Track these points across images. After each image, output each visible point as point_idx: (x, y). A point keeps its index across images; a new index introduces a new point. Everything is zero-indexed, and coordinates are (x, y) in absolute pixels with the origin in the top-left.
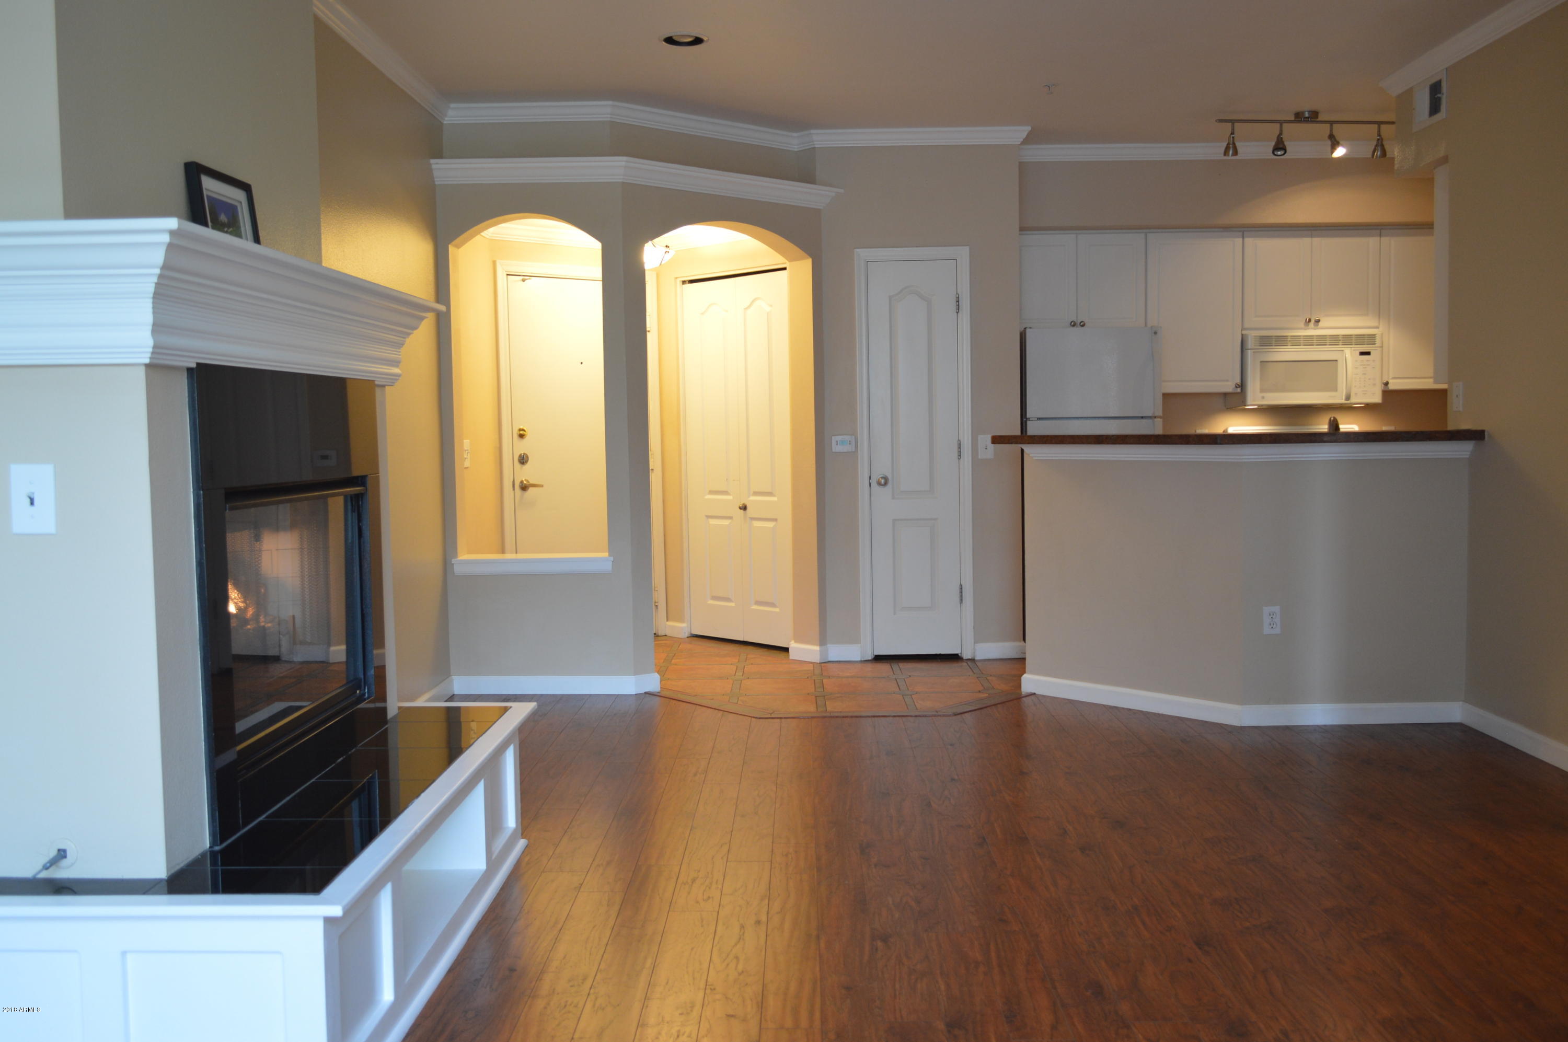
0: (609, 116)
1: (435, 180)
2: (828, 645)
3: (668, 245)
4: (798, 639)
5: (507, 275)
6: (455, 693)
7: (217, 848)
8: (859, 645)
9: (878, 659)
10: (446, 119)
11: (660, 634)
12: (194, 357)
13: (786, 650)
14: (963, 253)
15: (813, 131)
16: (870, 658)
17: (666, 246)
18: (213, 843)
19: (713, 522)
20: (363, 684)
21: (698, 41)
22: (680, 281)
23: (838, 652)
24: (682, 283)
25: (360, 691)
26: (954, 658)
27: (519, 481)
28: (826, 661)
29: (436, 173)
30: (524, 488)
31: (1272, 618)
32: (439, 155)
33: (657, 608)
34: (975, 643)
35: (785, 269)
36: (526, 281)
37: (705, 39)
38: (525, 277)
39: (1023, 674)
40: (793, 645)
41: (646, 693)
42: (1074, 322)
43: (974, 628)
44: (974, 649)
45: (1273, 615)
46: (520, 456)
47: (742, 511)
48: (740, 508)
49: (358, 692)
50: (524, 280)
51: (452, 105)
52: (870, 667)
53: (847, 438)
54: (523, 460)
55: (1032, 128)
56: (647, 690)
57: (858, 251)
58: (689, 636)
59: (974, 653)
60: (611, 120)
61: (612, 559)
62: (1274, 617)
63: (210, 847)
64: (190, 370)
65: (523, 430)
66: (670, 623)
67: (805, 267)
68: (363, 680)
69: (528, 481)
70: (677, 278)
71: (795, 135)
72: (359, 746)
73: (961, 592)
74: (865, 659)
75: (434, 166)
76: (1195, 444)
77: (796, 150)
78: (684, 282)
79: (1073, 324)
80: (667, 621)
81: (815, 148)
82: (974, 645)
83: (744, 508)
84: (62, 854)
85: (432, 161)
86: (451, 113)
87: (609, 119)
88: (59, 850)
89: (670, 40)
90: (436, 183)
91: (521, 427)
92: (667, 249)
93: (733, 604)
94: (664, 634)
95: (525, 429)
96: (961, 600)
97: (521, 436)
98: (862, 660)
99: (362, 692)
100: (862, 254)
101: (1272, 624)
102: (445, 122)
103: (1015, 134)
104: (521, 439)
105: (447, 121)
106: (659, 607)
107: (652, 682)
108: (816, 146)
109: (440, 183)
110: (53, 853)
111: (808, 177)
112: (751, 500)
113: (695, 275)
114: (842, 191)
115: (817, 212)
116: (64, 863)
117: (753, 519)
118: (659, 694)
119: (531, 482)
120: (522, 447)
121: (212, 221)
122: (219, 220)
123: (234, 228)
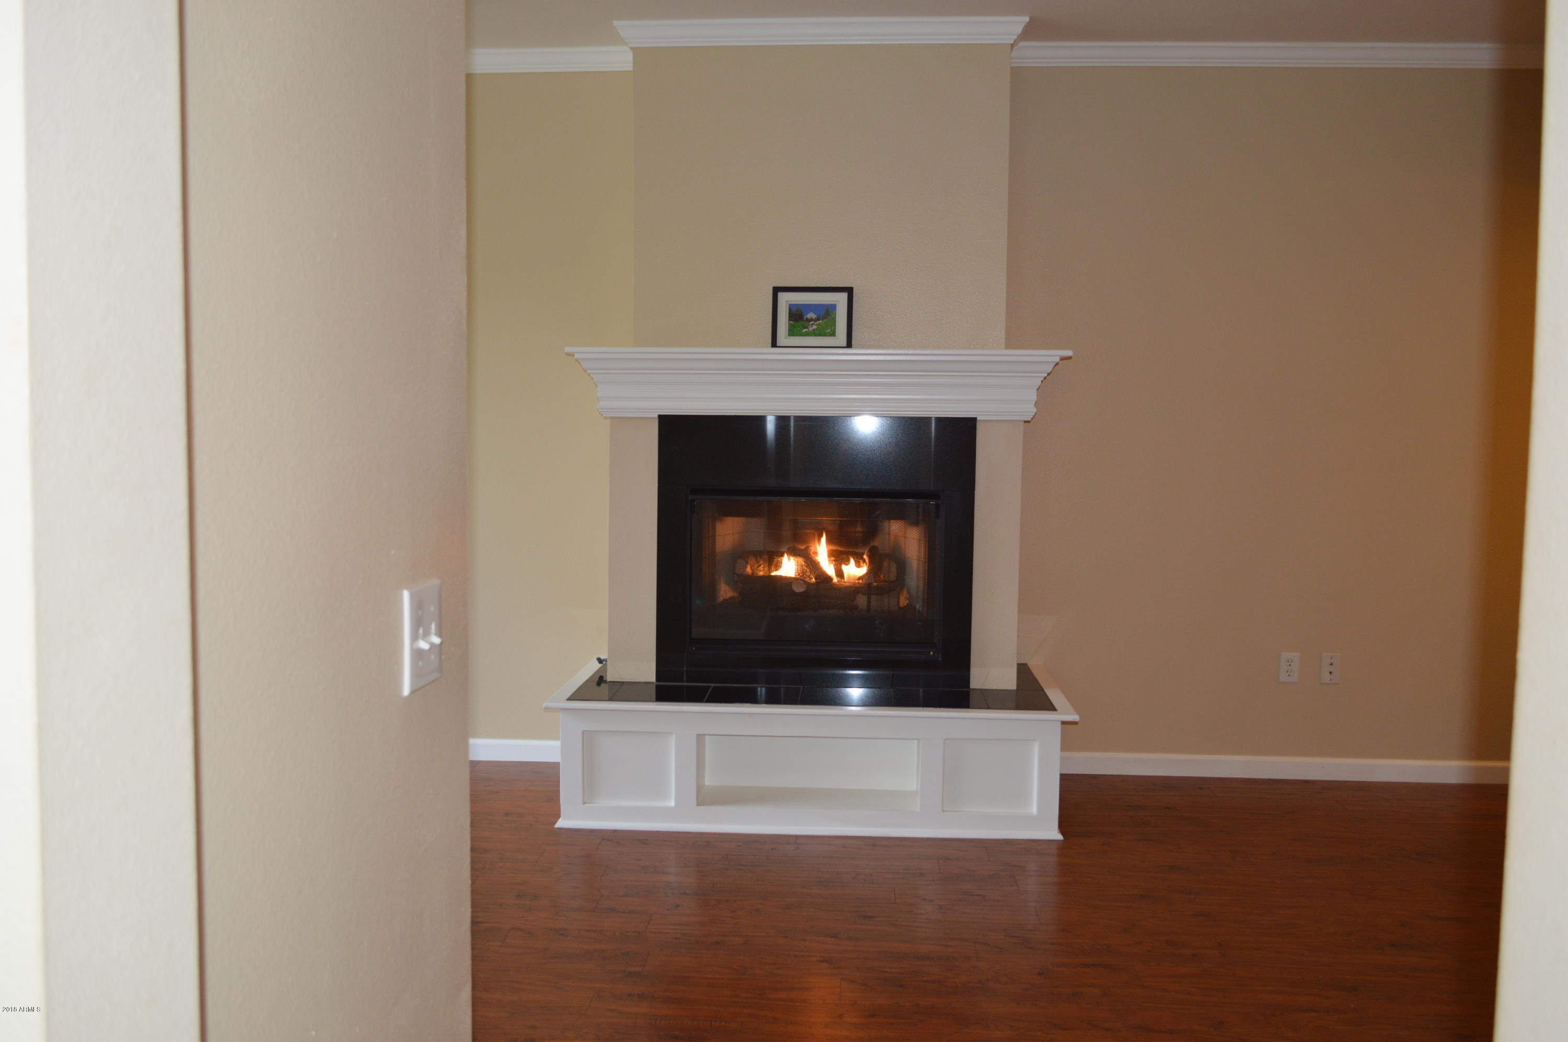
121: (793, 321)
122: (805, 317)
123: (825, 320)
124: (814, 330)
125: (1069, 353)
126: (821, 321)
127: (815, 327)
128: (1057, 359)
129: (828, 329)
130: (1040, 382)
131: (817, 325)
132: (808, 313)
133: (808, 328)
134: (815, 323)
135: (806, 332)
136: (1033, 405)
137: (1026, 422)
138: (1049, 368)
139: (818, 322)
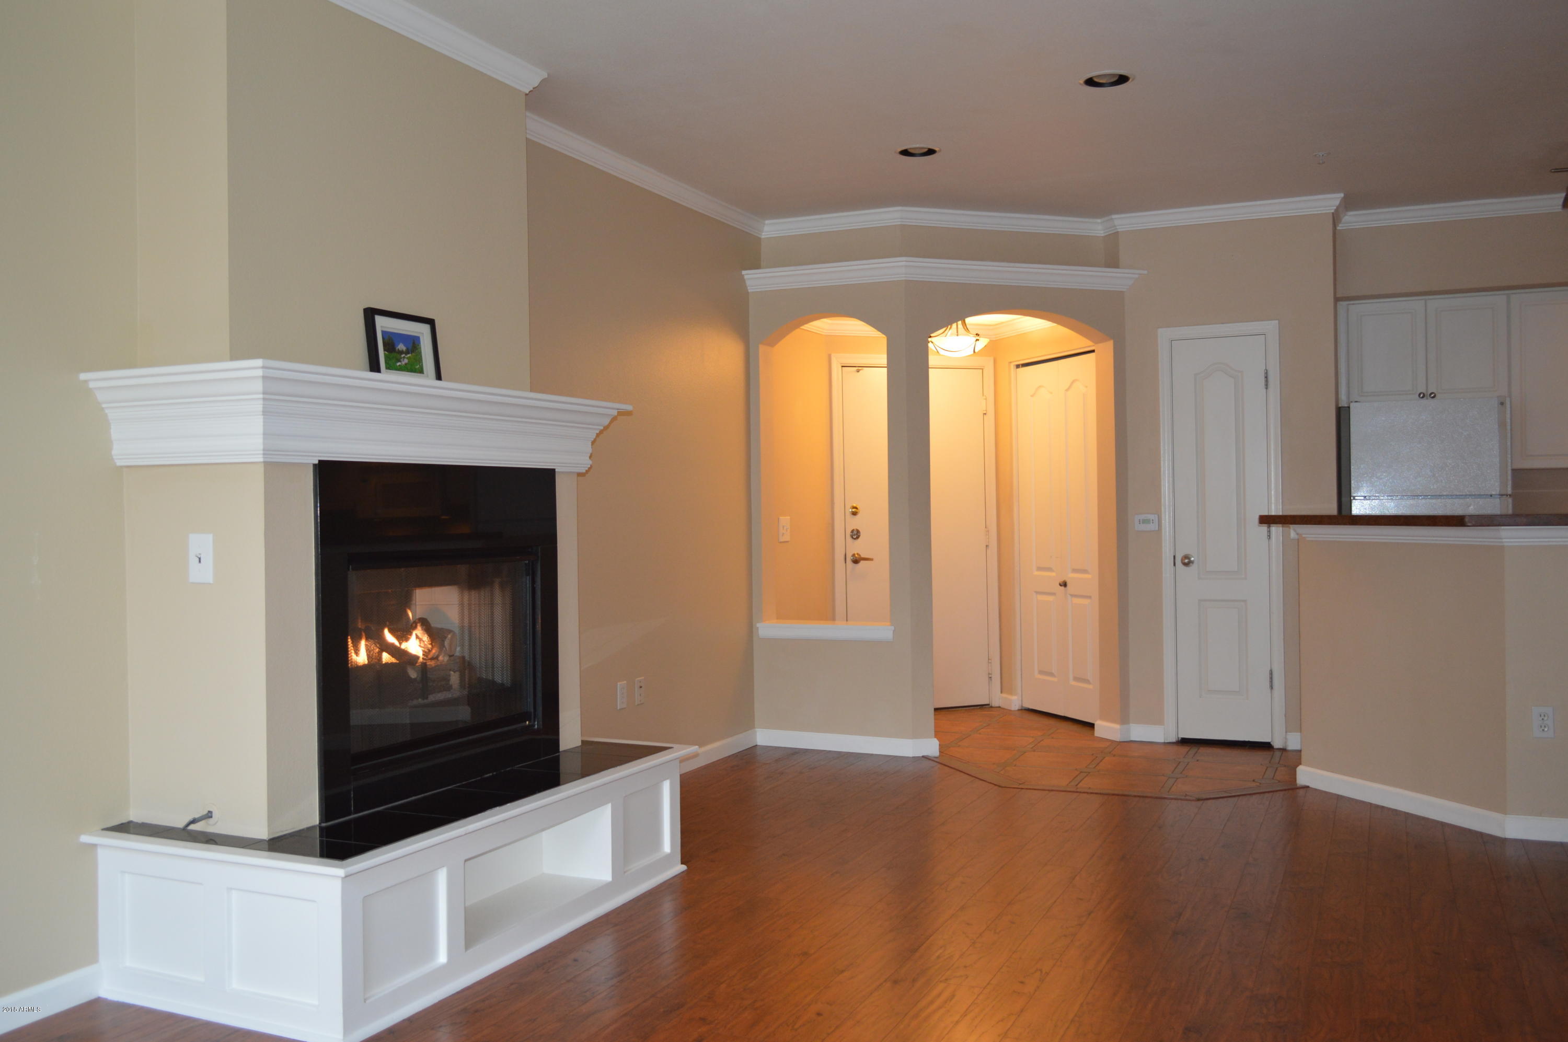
0: (900, 220)
1: (748, 288)
2: (1131, 725)
3: (979, 333)
4: (1103, 717)
5: (842, 366)
6: (758, 744)
7: (324, 825)
8: (1163, 726)
9: (1184, 742)
10: (763, 234)
11: (993, 706)
12: (315, 456)
13: (1091, 726)
14: (1271, 327)
15: (1114, 216)
16: (1174, 740)
17: (976, 334)
18: (321, 821)
19: (1040, 597)
20: (532, 717)
21: (931, 152)
22: (1014, 365)
23: (1140, 732)
24: (1015, 367)
25: (530, 722)
26: (1266, 746)
27: (851, 554)
28: (1128, 740)
29: (748, 283)
30: (856, 561)
31: (1543, 719)
32: (756, 266)
33: (991, 680)
34: (1286, 732)
35: (1093, 351)
36: (861, 372)
37: (937, 149)
38: (859, 368)
39: (1298, 766)
40: (1098, 724)
41: (923, 757)
42: (1424, 394)
43: (1285, 716)
44: (1286, 739)
45: (1545, 716)
46: (852, 531)
47: (1063, 587)
48: (1061, 585)
49: (527, 722)
50: (858, 371)
51: (767, 222)
52: (1176, 748)
53: (1151, 517)
54: (856, 535)
55: (1344, 194)
56: (925, 754)
57: (1160, 331)
58: (1020, 708)
59: (1286, 742)
60: (903, 223)
61: (893, 628)
62: (1546, 718)
63: (320, 824)
64: (315, 465)
65: (856, 508)
66: (1004, 695)
67: (1106, 349)
68: (533, 714)
69: (860, 555)
70: (1011, 362)
71: (1099, 221)
72: (516, 766)
73: (1271, 678)
74: (1168, 741)
75: (746, 277)
76: (1442, 526)
77: (1102, 235)
78: (1018, 366)
79: (1422, 396)
80: (1001, 692)
81: (1118, 232)
82: (1286, 734)
83: (1064, 584)
84: (209, 815)
85: (744, 272)
86: (766, 228)
87: (899, 223)
88: (209, 812)
89: (905, 153)
90: (749, 291)
91: (855, 505)
92: (978, 338)
93: (1055, 680)
94: (998, 706)
95: (858, 507)
96: (1272, 687)
97: (854, 514)
98: (1166, 741)
99: (531, 724)
100: (1164, 334)
101: (1543, 727)
102: (763, 237)
103: (1330, 201)
104: (854, 516)
105: (764, 236)
106: (992, 678)
107: (930, 747)
108: (1119, 230)
109: (752, 291)
110: (205, 812)
111: (1112, 262)
112: (1070, 577)
113: (1025, 359)
114: (1145, 272)
115: (1121, 294)
116: (211, 821)
117: (1072, 596)
118: (935, 759)
119: (863, 556)
120: (854, 523)
121: (387, 352)
122: (397, 349)
123: (413, 354)
124: (406, 364)
125: (629, 408)
126: (410, 355)
127: (406, 361)
128: (615, 413)
129: (417, 365)
130: (595, 435)
131: (407, 358)
132: (399, 344)
133: (400, 361)
134: (406, 356)
135: (399, 365)
136: (588, 458)
137: (580, 475)
138: (606, 421)
139: (408, 355)
